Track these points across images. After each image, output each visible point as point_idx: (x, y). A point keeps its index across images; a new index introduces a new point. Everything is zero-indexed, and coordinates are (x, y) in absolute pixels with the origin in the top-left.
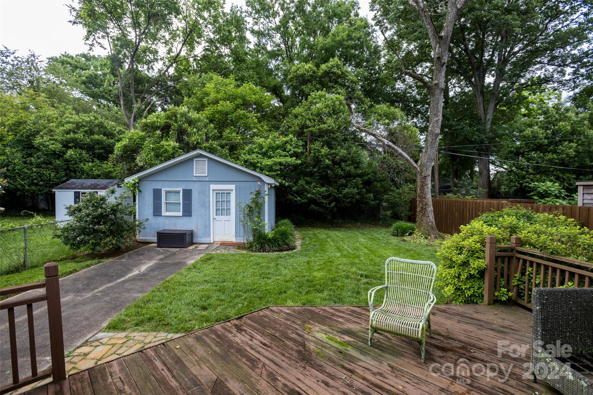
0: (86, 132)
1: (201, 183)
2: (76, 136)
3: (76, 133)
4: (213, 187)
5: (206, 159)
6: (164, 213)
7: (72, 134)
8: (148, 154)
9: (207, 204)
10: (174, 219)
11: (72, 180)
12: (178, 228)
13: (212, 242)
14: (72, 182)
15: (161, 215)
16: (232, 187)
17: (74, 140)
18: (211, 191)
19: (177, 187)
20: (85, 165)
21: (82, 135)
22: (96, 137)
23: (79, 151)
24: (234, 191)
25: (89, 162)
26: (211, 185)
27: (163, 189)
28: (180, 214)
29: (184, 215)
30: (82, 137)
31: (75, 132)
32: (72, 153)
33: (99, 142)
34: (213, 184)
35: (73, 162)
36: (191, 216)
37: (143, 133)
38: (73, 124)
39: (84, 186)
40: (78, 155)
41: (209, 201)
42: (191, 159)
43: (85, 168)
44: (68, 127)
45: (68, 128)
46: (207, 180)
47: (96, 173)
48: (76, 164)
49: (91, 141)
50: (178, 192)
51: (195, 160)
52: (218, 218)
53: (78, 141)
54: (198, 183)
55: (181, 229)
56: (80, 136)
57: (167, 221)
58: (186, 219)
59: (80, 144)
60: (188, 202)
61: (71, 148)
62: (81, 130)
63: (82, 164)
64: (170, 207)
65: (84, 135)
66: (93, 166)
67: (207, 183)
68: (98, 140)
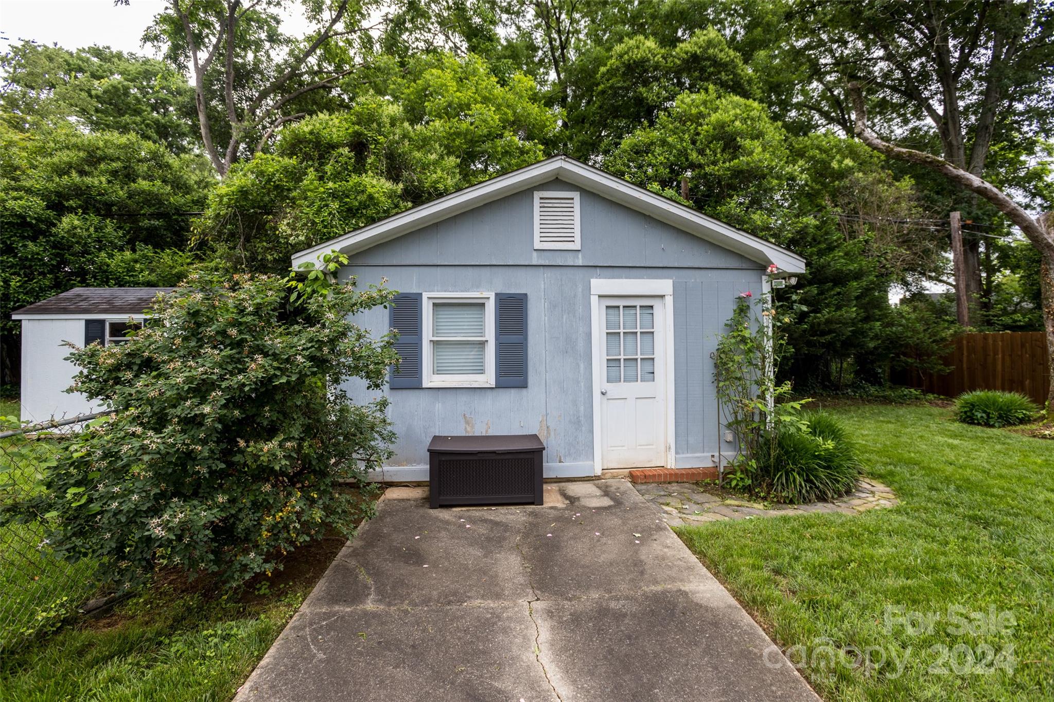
0: (114, 173)
1: (557, 272)
2: (88, 180)
3: (86, 174)
4: (601, 285)
5: (576, 195)
6: (429, 379)
7: (74, 174)
8: (320, 208)
9: (581, 344)
10: (463, 398)
11: (77, 290)
12: (479, 430)
13: (598, 472)
14: (79, 295)
15: (420, 388)
16: (664, 285)
17: (79, 192)
18: (594, 300)
19: (477, 286)
20: (111, 256)
21: (103, 179)
22: (143, 184)
23: (95, 219)
24: (669, 300)
25: (121, 249)
26: (595, 282)
27: (425, 296)
28: (488, 378)
29: (501, 385)
30: (105, 185)
31: (82, 173)
32: (76, 222)
33: (151, 199)
34: (599, 277)
35: (78, 248)
36: (524, 385)
37: (293, 161)
38: (79, 150)
39: (118, 303)
40: (92, 229)
41: (589, 335)
42: (523, 194)
43: (113, 263)
44: (64, 157)
45: (66, 159)
46: (580, 262)
47: (145, 276)
48: (85, 252)
49: (130, 197)
50: (480, 306)
51: (537, 195)
52: (615, 389)
53: (94, 193)
54: (549, 273)
55: (491, 433)
56: (98, 180)
57: (439, 406)
58: (509, 397)
59: (100, 202)
60: (514, 338)
61: (71, 210)
62: (102, 166)
63: (103, 254)
64: (450, 357)
65: (109, 182)
66: (136, 261)
67: (579, 274)
68: (150, 193)
